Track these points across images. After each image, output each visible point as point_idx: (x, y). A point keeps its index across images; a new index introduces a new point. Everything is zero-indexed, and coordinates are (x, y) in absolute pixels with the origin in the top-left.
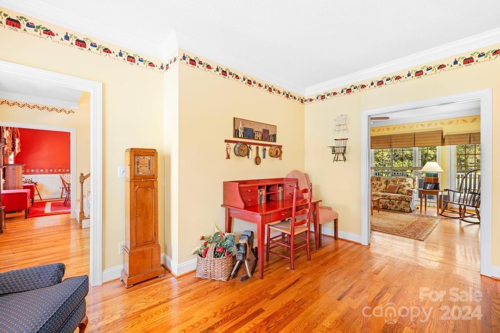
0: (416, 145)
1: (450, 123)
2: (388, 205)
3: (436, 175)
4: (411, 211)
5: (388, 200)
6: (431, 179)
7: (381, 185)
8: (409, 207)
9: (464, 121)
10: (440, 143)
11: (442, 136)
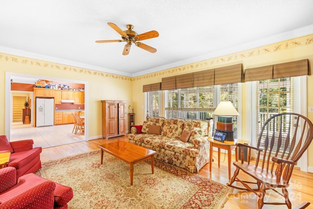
0: (216, 83)
1: (251, 54)
2: (173, 159)
3: (229, 120)
4: (196, 172)
5: (173, 153)
6: (224, 126)
7: (177, 129)
8: (194, 165)
9: (266, 50)
10: (240, 80)
11: (242, 70)
